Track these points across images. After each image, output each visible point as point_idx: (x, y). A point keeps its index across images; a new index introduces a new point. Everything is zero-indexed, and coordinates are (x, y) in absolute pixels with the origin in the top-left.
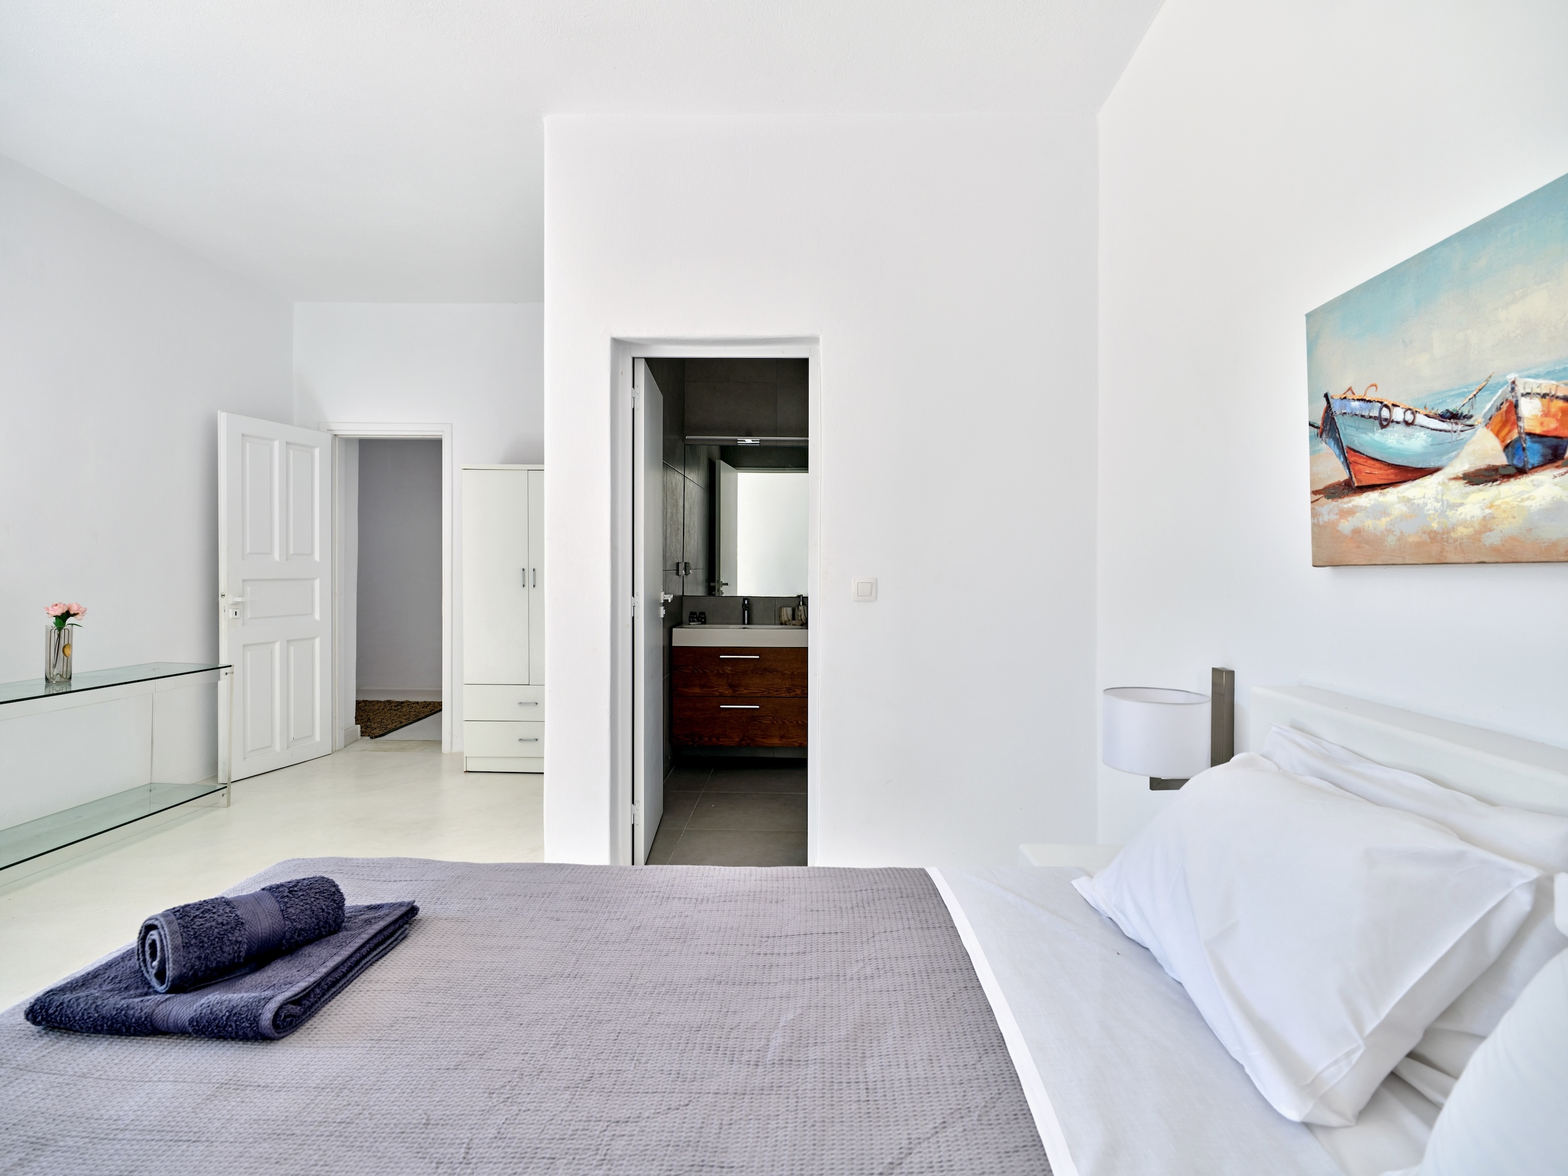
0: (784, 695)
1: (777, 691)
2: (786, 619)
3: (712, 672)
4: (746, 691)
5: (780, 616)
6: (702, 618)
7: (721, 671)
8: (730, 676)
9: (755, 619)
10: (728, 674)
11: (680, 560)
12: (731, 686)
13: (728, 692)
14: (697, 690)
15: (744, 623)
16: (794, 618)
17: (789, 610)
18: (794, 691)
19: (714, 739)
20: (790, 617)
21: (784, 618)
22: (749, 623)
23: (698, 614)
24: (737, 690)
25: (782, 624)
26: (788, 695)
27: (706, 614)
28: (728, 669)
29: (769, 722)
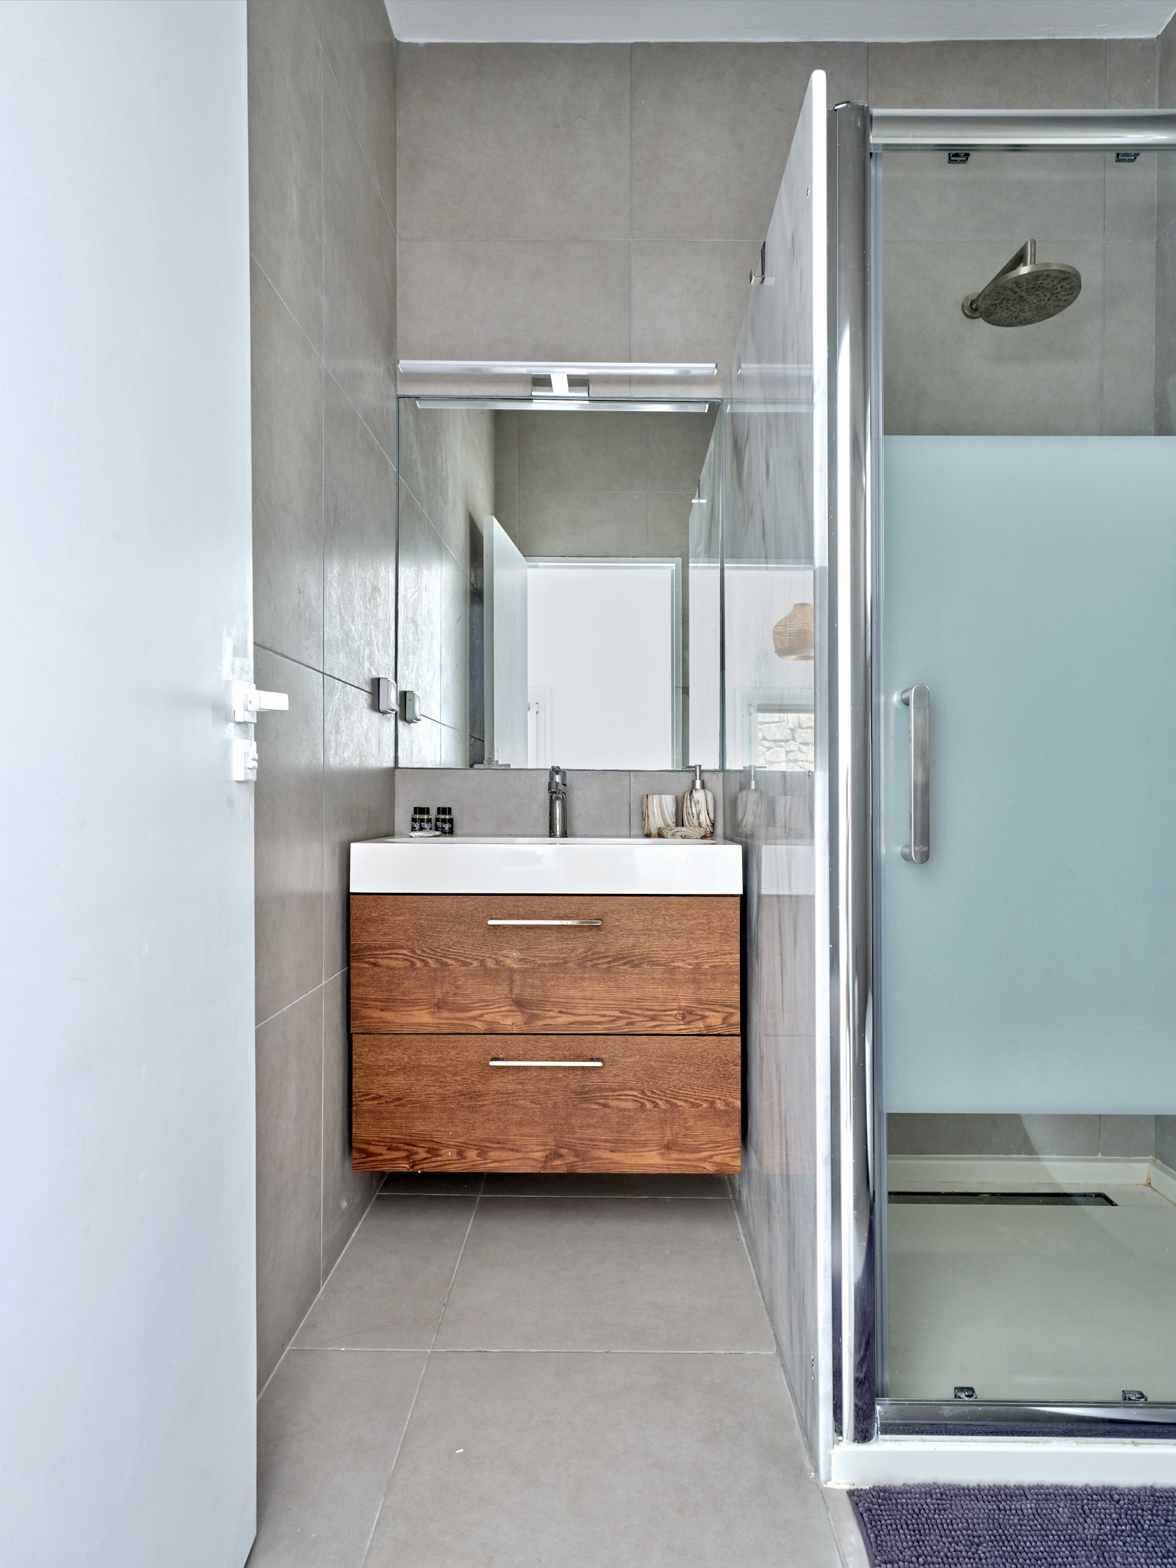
0: (672, 1029)
1: (653, 1019)
2: (661, 824)
3: (464, 964)
4: (563, 1019)
5: (644, 817)
6: (444, 821)
7: (490, 964)
8: (517, 977)
9: (578, 823)
10: (512, 971)
11: (386, 674)
12: (520, 1003)
13: (511, 1021)
14: (422, 1017)
15: (552, 833)
16: (680, 821)
17: (669, 802)
18: (703, 1017)
19: (472, 1154)
20: (671, 819)
21: (655, 822)
22: (565, 834)
23: (433, 814)
24: (538, 1017)
25: (648, 836)
26: (683, 1028)
27: (455, 814)
28: (512, 958)
29: (630, 1105)
